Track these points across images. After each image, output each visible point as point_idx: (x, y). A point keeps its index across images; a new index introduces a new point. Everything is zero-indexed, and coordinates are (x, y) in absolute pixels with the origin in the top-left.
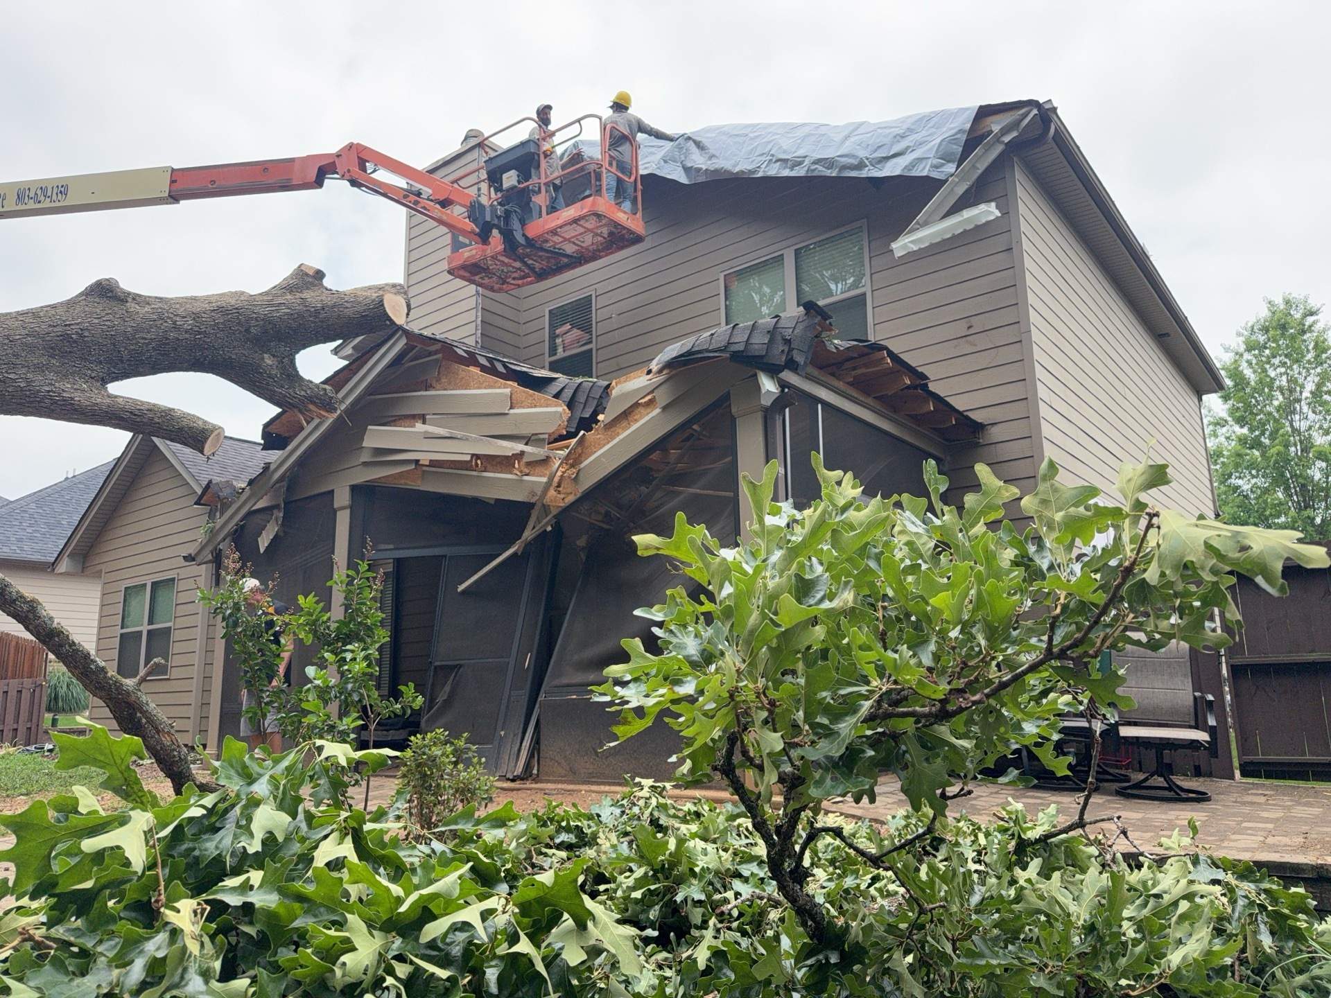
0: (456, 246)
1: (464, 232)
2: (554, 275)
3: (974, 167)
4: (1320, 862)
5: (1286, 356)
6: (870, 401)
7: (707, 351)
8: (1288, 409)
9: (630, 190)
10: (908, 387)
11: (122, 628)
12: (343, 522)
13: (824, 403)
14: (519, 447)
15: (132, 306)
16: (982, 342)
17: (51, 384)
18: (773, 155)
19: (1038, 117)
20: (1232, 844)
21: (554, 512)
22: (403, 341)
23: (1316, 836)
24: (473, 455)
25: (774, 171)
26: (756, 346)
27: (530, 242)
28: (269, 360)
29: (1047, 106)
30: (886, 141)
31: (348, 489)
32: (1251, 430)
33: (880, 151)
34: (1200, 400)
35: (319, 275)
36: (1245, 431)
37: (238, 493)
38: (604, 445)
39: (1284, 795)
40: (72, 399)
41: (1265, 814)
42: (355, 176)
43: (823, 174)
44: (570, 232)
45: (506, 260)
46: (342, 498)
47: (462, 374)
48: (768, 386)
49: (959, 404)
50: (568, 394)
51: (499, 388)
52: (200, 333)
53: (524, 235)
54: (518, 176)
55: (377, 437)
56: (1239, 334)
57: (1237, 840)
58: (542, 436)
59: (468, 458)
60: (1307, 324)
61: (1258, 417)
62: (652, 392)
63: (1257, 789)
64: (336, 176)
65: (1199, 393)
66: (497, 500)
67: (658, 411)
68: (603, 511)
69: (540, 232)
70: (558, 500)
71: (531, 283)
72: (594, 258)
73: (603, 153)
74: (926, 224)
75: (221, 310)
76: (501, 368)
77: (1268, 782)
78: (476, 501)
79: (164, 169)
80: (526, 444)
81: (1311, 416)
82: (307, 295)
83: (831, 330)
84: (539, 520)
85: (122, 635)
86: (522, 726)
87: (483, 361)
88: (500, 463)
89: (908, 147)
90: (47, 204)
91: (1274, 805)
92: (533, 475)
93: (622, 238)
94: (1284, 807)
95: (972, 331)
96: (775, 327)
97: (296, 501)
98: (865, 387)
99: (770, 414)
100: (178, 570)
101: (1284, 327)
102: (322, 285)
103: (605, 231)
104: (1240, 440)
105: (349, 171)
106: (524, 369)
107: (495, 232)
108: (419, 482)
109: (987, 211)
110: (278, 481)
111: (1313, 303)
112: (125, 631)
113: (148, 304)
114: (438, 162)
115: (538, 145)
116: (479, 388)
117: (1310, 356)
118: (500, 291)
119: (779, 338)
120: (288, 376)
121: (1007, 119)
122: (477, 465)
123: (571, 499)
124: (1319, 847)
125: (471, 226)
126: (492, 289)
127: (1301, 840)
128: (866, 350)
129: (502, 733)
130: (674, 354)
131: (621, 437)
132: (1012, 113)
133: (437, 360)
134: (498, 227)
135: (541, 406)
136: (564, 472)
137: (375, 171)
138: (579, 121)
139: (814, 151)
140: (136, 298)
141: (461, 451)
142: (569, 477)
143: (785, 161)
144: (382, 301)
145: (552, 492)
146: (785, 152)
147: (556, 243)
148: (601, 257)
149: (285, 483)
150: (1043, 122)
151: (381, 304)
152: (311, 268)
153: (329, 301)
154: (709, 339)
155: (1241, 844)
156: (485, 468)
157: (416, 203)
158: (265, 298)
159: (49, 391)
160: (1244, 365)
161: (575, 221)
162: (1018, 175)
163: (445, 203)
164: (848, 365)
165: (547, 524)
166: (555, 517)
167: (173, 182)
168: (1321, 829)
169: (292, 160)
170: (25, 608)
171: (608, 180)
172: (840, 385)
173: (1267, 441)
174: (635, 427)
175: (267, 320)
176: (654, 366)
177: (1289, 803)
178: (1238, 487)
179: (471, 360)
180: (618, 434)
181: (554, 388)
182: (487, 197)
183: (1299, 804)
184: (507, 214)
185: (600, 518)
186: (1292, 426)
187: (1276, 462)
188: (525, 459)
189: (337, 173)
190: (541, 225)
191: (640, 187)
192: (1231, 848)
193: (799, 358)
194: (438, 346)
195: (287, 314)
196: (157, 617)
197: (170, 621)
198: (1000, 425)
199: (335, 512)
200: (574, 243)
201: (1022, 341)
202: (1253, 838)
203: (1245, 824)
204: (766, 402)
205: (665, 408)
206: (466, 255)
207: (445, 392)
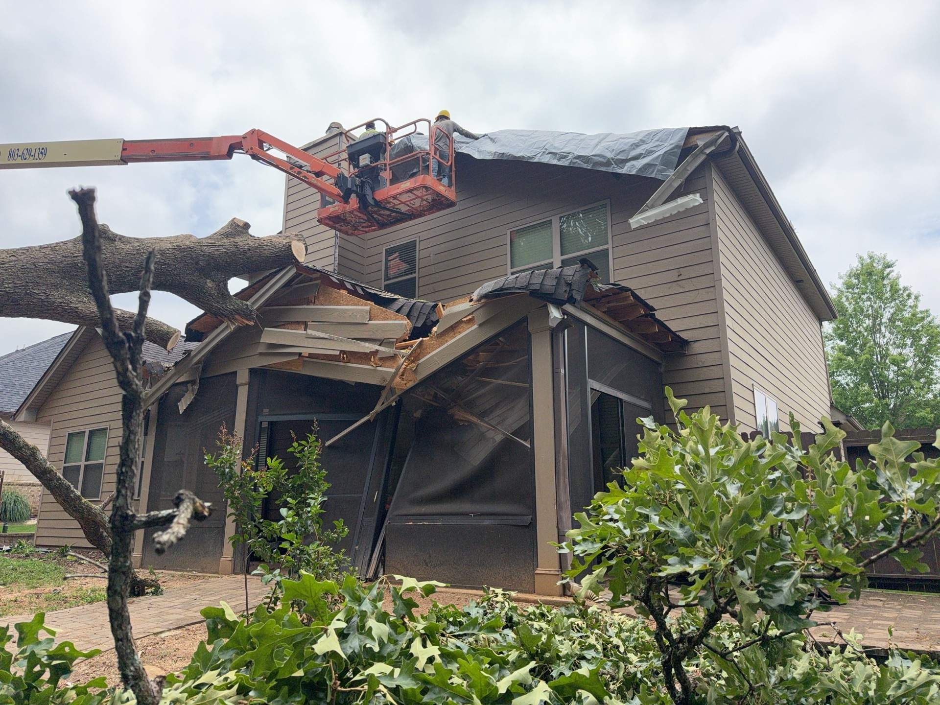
0: (324, 203)
1: (331, 194)
2: (392, 226)
3: (685, 169)
4: (932, 649)
5: (872, 294)
6: (616, 324)
7: (514, 288)
8: (874, 330)
9: (447, 170)
10: (642, 316)
11: (65, 463)
12: (243, 395)
13: (589, 325)
14: (375, 347)
15: (119, 244)
16: (688, 285)
17: (63, 298)
18: (546, 149)
19: (729, 138)
20: (871, 636)
21: (399, 393)
22: (294, 271)
23: (924, 631)
24: (341, 351)
25: (546, 159)
26: (548, 287)
27: (377, 203)
28: (210, 284)
29: (735, 131)
30: (626, 148)
31: (247, 371)
32: (848, 343)
33: (622, 154)
34: (821, 325)
35: (247, 226)
36: (844, 343)
37: (165, 371)
38: (437, 348)
39: (894, 600)
40: (77, 308)
41: (886, 615)
42: (256, 152)
43: (581, 166)
44: (405, 198)
45: (359, 215)
46: (243, 377)
47: (335, 295)
48: (555, 314)
49: (673, 326)
50: (406, 310)
51: (362, 305)
52: (165, 264)
53: (373, 198)
54: (371, 158)
55: (271, 335)
56: (840, 278)
57: (872, 633)
58: (391, 340)
59: (338, 353)
60: (886, 273)
61: (852, 335)
62: (472, 313)
63: (874, 596)
64: (241, 151)
65: (820, 321)
66: (356, 383)
67: (476, 326)
68: (433, 393)
69: (385, 197)
70: (402, 384)
71: (374, 230)
72: (420, 215)
73: (431, 145)
74: (652, 207)
75: (179, 248)
76: (360, 291)
77: (879, 591)
78: (342, 382)
79: (118, 140)
80: (380, 345)
81: (888, 335)
82: (238, 239)
83: (597, 277)
84: (387, 399)
85: (64, 468)
86: (371, 543)
87: (349, 286)
88: (361, 357)
89: (641, 154)
90: (31, 160)
91: (889, 608)
92: (384, 367)
93: (441, 203)
94: (898, 610)
95: (681, 278)
96: (560, 275)
97: (207, 378)
98: (614, 315)
99: (555, 333)
100: (110, 423)
101: (870, 274)
102: (248, 233)
103: (430, 198)
104: (840, 349)
105: (252, 149)
106: (376, 292)
107: (353, 196)
108: (300, 368)
109: (694, 199)
110: (196, 364)
111: (890, 259)
112: (67, 465)
113: (129, 243)
114: (309, 143)
115: (385, 138)
116: (347, 305)
117: (888, 295)
118: (352, 234)
119: (563, 282)
120: (222, 295)
121: (708, 137)
122: (343, 357)
123: (411, 384)
124: (928, 638)
125: (337, 191)
126: (347, 233)
127: (914, 633)
128: (618, 291)
129: (357, 547)
130: (490, 289)
131: (449, 343)
132: (711, 134)
133: (317, 284)
134: (356, 192)
135: (391, 319)
136: (407, 366)
137: (269, 149)
138: (414, 123)
139: (576, 150)
140: (121, 238)
141: (333, 347)
142: (411, 369)
143: (555, 154)
144: (290, 246)
145: (398, 379)
146: (555, 148)
147: (395, 205)
148: (425, 215)
149: (201, 366)
150: (732, 141)
151: (289, 248)
152: (241, 221)
153: (253, 244)
154: (514, 280)
155: (875, 636)
156: (349, 360)
157: (299, 173)
158: (209, 241)
159: (61, 303)
160: (844, 299)
161: (410, 191)
162: (714, 175)
163: (319, 174)
164: (603, 300)
165: (392, 401)
166: (399, 396)
167: (124, 149)
168: (928, 626)
169: (210, 139)
170: (29, 453)
171: (433, 164)
172: (599, 313)
173: (858, 351)
174: (459, 337)
175: (211, 257)
176: (475, 296)
177: (899, 607)
178: (838, 381)
179: (341, 285)
180: (447, 341)
181: (396, 306)
182: (347, 170)
183: (906, 607)
184: (363, 183)
185: (431, 398)
186: (874, 341)
187: (864, 365)
188: (379, 356)
189: (243, 150)
190: (387, 191)
191: (454, 169)
192: (871, 639)
193: (577, 296)
194: (318, 275)
195: (225, 253)
196: (91, 457)
197: (102, 459)
198: (698, 342)
199: (237, 387)
200: (408, 205)
201: (715, 286)
202: (882, 631)
203: (875, 622)
204: (553, 324)
205: (480, 325)
206: (331, 210)
207: (322, 307)
